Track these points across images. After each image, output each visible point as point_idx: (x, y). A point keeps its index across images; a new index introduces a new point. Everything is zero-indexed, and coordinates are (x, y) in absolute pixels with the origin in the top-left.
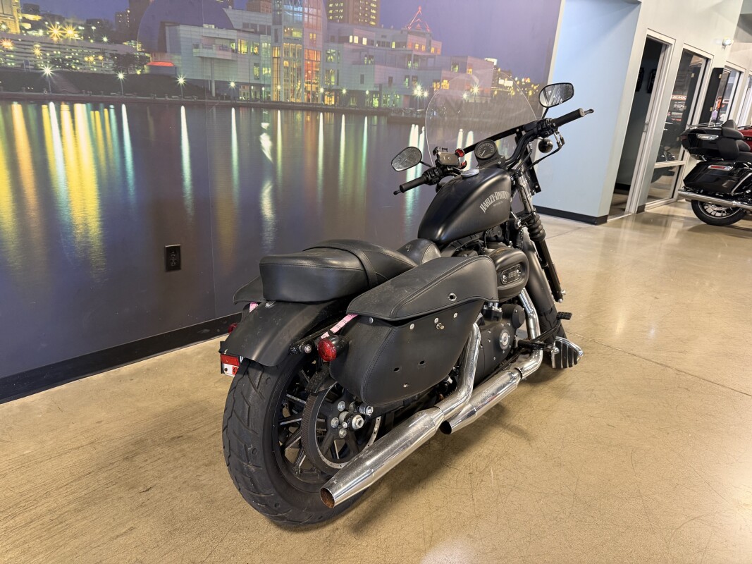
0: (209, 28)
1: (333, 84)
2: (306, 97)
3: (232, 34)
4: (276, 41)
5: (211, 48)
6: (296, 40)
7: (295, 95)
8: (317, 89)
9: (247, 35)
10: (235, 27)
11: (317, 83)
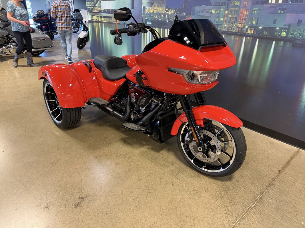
0: (204, 6)
1: (254, 24)
2: (237, 30)
3: (211, 7)
4: (227, 7)
5: (203, 13)
6: (237, 6)
7: (232, 29)
8: (244, 26)
9: (216, 7)
10: (212, 4)
11: (245, 24)
